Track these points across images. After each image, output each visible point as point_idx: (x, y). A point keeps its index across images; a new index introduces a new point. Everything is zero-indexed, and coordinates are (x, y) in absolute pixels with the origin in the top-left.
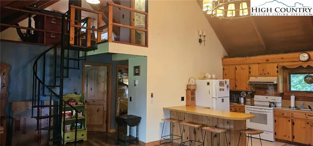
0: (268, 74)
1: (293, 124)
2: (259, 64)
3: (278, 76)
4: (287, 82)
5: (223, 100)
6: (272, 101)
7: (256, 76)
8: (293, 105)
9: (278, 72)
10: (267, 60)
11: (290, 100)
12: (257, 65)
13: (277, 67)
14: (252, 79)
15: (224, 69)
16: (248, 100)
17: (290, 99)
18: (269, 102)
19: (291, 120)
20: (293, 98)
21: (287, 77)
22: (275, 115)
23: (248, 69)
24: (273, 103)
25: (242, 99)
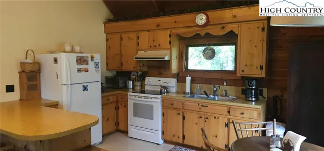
0: (159, 45)
1: (184, 118)
2: (149, 31)
3: (170, 50)
4: (183, 57)
5: (85, 88)
6: (164, 85)
7: (145, 50)
8: (188, 90)
9: (170, 43)
10: (158, 26)
11: (185, 83)
12: (147, 33)
13: (170, 36)
14: (141, 54)
15: (107, 40)
16: (138, 84)
17: (184, 81)
18: (161, 86)
19: (181, 113)
20: (188, 79)
21: (183, 51)
22: (163, 107)
23: (136, 38)
24: (165, 88)
25: (131, 83)
